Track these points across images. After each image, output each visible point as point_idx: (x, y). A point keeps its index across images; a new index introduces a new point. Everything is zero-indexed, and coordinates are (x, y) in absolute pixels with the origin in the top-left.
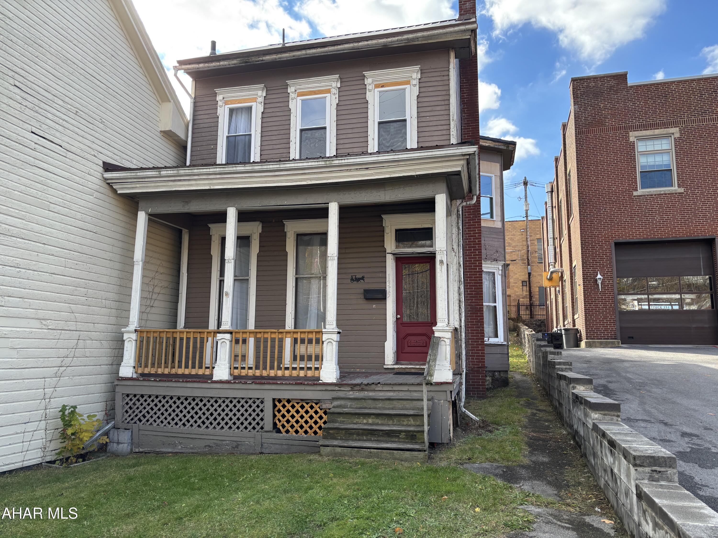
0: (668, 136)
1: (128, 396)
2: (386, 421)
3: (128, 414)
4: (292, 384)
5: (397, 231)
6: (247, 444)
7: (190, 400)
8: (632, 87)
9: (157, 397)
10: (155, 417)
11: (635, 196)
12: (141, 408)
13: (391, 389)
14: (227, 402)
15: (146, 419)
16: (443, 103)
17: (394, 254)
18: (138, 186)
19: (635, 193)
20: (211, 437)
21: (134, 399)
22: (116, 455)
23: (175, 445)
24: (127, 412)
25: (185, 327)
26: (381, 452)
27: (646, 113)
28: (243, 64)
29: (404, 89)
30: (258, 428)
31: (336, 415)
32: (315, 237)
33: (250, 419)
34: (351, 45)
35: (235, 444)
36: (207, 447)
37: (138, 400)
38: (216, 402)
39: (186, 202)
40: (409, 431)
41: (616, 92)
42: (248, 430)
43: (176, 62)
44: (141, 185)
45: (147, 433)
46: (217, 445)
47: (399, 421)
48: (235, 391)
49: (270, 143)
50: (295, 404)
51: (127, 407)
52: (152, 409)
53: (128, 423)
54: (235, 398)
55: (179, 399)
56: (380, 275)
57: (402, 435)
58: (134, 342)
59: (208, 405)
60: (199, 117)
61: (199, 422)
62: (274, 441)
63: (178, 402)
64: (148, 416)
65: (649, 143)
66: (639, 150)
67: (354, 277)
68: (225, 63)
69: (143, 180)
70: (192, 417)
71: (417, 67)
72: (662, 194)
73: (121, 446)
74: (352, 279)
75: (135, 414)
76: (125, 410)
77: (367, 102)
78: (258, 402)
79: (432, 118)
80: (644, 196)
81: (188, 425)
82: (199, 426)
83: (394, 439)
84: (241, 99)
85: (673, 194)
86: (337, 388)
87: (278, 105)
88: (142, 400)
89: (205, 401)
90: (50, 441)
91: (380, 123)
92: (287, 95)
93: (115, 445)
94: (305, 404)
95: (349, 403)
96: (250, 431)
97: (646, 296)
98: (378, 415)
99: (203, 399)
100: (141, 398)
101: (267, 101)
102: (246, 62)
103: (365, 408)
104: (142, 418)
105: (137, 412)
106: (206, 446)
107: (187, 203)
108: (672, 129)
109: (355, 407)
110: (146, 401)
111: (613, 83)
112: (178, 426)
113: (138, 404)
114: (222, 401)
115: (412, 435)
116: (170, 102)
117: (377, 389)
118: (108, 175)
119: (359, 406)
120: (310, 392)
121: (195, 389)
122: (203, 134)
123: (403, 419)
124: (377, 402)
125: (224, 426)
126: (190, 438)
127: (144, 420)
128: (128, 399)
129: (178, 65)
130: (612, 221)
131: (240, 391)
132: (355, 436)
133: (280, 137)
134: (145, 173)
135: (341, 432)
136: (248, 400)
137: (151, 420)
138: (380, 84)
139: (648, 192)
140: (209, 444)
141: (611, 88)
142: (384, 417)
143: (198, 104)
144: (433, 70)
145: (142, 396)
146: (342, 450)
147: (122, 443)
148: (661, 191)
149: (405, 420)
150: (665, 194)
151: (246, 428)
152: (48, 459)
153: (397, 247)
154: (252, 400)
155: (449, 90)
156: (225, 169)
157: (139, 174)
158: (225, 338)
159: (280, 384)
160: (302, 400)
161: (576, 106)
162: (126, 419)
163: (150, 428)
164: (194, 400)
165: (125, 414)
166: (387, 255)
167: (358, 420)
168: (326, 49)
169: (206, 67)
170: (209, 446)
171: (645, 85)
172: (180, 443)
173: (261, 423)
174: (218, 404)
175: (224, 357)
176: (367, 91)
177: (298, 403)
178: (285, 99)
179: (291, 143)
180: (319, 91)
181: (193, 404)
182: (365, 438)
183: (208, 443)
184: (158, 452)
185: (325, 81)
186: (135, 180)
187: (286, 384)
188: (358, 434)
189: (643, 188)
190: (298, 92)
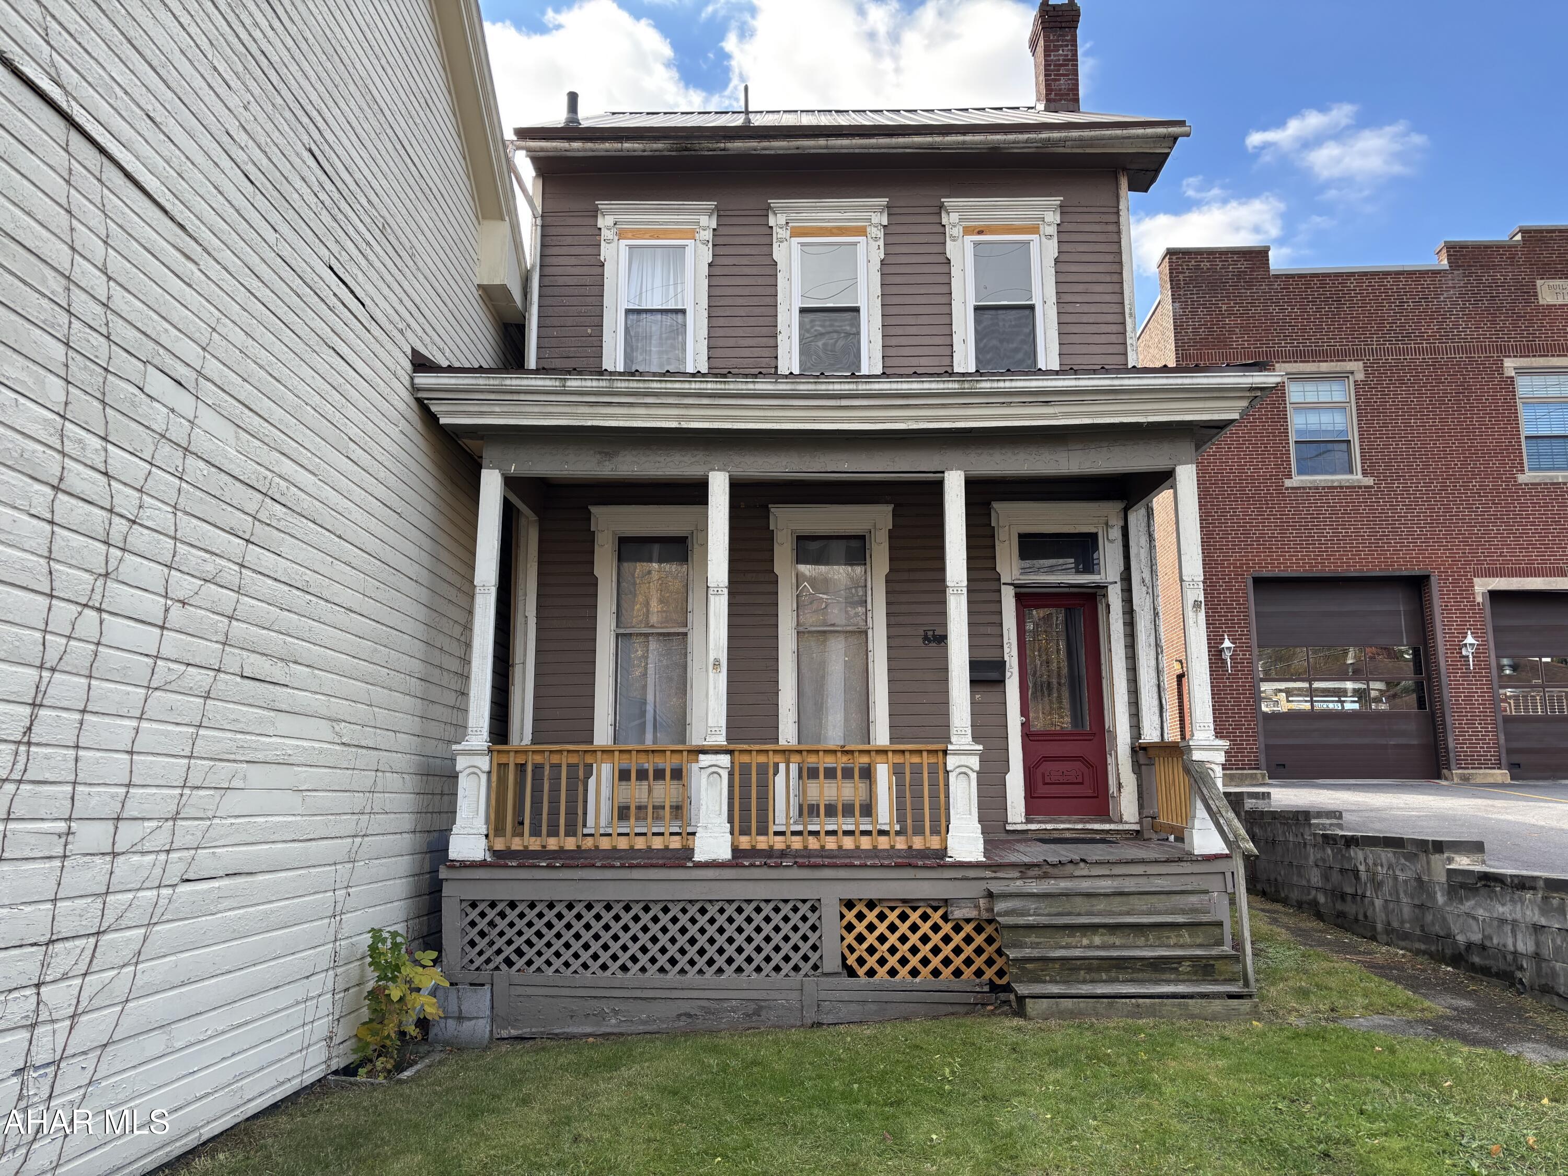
0: (1342, 376)
1: (474, 905)
2: (1131, 940)
3: (477, 949)
4: (889, 866)
5: (1021, 536)
6: (783, 1006)
7: (636, 909)
8: (1277, 276)
9: (551, 906)
10: (548, 954)
11: (1287, 489)
12: (510, 933)
13: (1108, 873)
14: (730, 910)
15: (525, 959)
16: (1108, 278)
17: (1016, 586)
18: (497, 409)
19: (1288, 483)
20: (695, 994)
21: (491, 914)
22: (457, 1047)
23: (602, 1016)
24: (472, 944)
25: (534, 742)
26: (1161, 1004)
27: (1304, 330)
28: (674, 153)
29: (1028, 243)
30: (806, 967)
31: (1022, 931)
32: (834, 544)
33: (786, 948)
34: (928, 139)
35: (753, 1006)
36: (683, 1018)
37: (502, 915)
38: (703, 911)
39: (606, 454)
40: (1199, 958)
41: (1250, 284)
42: (783, 973)
43: (512, 132)
44: (505, 409)
45: (530, 991)
46: (708, 1011)
47: (1159, 938)
48: (750, 884)
49: (730, 332)
50: (887, 911)
51: (473, 933)
52: (539, 935)
53: (478, 969)
54: (749, 901)
55: (608, 908)
56: (989, 630)
57: (1185, 967)
58: (484, 778)
59: (684, 920)
60: (554, 261)
61: (662, 960)
62: (846, 996)
63: (607, 917)
64: (530, 953)
65: (1310, 387)
66: (1293, 401)
67: (930, 633)
68: (636, 145)
69: (515, 397)
70: (644, 950)
71: (1056, 201)
72: (1335, 488)
73: (467, 1025)
74: (926, 638)
75: (495, 947)
76: (468, 939)
77: (948, 262)
78: (804, 909)
79: (1086, 308)
80: (1304, 488)
81: (635, 968)
82: (662, 970)
83: (1167, 976)
84: (658, 230)
85: (1354, 487)
86: (988, 874)
87: (747, 250)
88: (512, 915)
89: (675, 911)
90: (338, 1020)
91: (977, 309)
92: (765, 230)
93: (451, 1023)
94: (909, 911)
95: (1032, 905)
96: (787, 975)
97: (1306, 685)
98: (1113, 928)
99: (670, 905)
100: (508, 911)
101: (721, 241)
102: (687, 149)
103: (1069, 914)
104: (514, 957)
105: (500, 943)
106: (679, 1016)
107: (609, 456)
108: (1351, 364)
109: (1046, 912)
110: (522, 916)
111: (1243, 265)
112: (608, 973)
113: (502, 924)
114: (717, 907)
115: (1206, 966)
116: (503, 219)
117: (1077, 873)
118: (424, 380)
119: (1054, 910)
120: (926, 884)
121: (651, 883)
122: (565, 301)
123: (1166, 934)
124: (1094, 901)
125: (725, 967)
126: (641, 998)
127: (520, 963)
128: (474, 914)
129: (515, 138)
130: (1246, 534)
131: (762, 884)
132: (1082, 972)
133: (752, 322)
134: (525, 382)
135: (1050, 965)
136: (781, 905)
137: (539, 962)
138: (975, 227)
139: (1310, 482)
140: (688, 1010)
141: (1240, 275)
142: (1127, 931)
143: (553, 231)
144: (1085, 210)
145: (512, 905)
146: (1074, 1003)
147: (470, 1019)
148: (1333, 481)
149: (1172, 935)
150: (1341, 487)
151: (777, 969)
152: (335, 1064)
153: (1024, 571)
154: (790, 905)
155: (1120, 253)
156: (727, 387)
157: (508, 382)
158: (718, 763)
159: (860, 866)
160: (904, 901)
161: (1177, 305)
162: (472, 961)
163: (539, 979)
164: (646, 909)
165: (468, 948)
166: (1003, 587)
167: (1070, 940)
168: (873, 141)
169: (585, 150)
170: (689, 1015)
171: (1301, 276)
172: (616, 1012)
173: (814, 958)
174: (707, 916)
175: (717, 808)
176: (948, 239)
177: (892, 909)
178: (765, 240)
179: (779, 338)
180: (839, 228)
181: (646, 919)
182: (1104, 977)
183: (686, 1007)
184: (556, 1034)
185: (854, 209)
186: (493, 397)
187: (873, 866)
188: (1089, 969)
189: (1300, 473)
190: (792, 228)
